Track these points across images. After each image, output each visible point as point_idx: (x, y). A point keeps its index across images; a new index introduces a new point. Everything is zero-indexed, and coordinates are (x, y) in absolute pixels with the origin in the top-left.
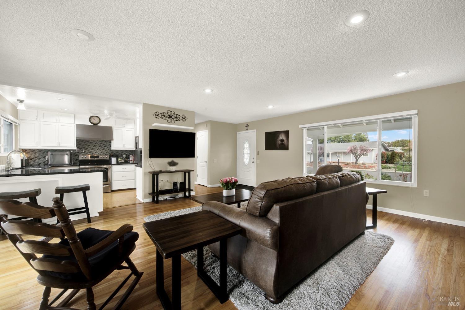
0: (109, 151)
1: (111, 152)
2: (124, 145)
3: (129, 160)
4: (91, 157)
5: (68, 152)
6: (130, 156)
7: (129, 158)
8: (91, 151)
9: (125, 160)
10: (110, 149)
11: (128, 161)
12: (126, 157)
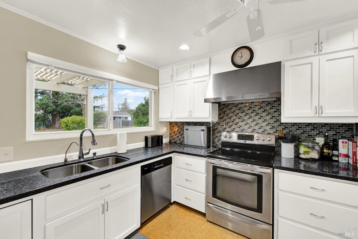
0: (276, 124)
1: (280, 128)
2: (319, 110)
3: (335, 152)
4: (240, 137)
5: (203, 128)
6: (340, 141)
7: (336, 148)
8: (240, 124)
9: (321, 153)
10: (278, 120)
11: (333, 155)
12: (326, 145)
